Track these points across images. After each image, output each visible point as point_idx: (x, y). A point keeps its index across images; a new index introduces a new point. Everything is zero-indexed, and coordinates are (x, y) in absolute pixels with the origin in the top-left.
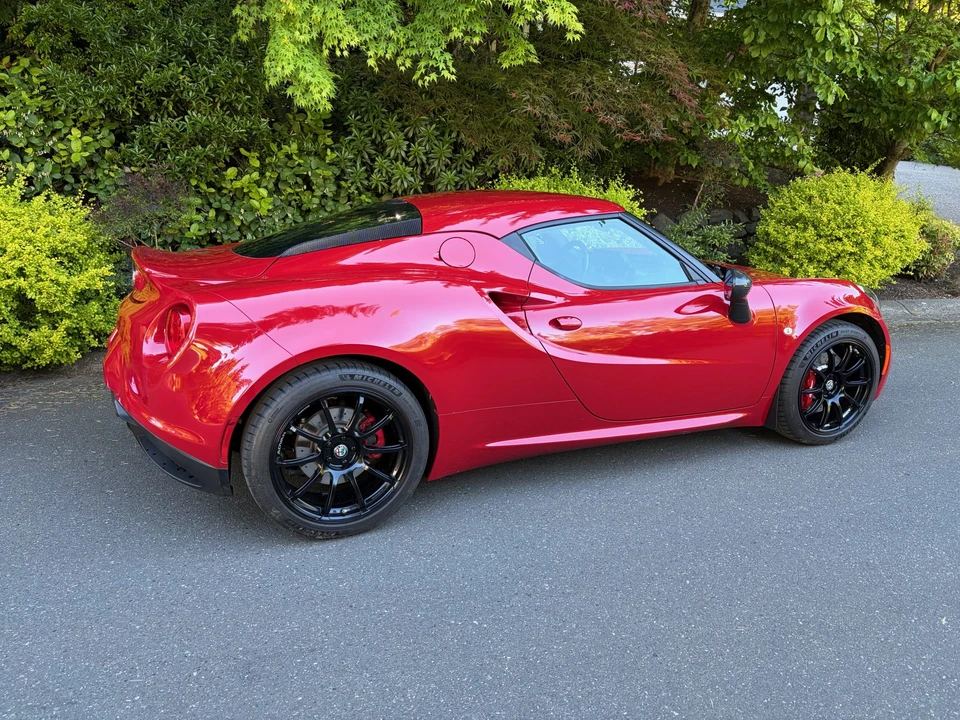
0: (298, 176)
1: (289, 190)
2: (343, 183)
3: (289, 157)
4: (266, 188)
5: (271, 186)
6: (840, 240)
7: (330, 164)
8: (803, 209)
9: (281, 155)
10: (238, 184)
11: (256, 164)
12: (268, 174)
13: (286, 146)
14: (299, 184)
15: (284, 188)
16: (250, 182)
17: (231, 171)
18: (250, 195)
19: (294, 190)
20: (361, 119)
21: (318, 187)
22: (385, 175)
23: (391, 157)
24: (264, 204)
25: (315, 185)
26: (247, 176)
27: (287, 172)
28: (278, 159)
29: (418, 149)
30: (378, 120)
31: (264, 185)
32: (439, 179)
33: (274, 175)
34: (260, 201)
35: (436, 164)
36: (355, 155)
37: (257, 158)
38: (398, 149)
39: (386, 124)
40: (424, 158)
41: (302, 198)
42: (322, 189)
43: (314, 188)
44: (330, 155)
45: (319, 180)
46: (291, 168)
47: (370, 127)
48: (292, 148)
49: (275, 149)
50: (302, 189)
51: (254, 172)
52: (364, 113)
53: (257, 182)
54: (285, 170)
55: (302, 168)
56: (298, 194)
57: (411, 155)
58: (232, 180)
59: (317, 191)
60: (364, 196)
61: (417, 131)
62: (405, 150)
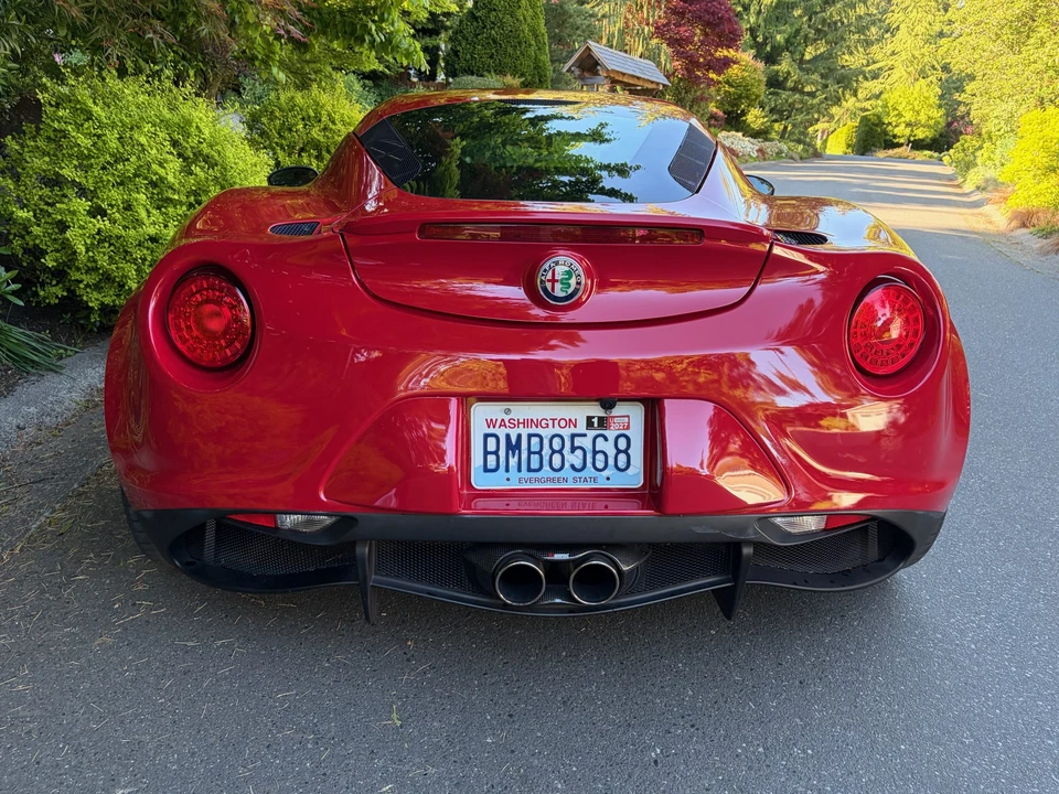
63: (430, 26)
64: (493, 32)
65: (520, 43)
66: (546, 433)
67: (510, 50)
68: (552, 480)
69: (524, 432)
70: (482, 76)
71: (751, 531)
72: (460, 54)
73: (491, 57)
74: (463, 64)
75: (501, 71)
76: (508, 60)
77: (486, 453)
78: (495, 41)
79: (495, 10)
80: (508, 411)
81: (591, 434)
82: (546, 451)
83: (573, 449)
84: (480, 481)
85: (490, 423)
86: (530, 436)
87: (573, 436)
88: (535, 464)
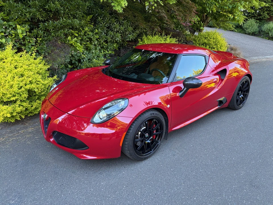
0: (88, 38)
1: (84, 43)
2: (98, 40)
3: (86, 32)
4: (78, 43)
5: (79, 42)
6: (214, 48)
7: (95, 34)
8: (206, 41)
9: (83, 32)
10: (71, 42)
11: (77, 35)
12: (79, 38)
13: (85, 29)
14: (88, 41)
15: (83, 42)
16: (75, 41)
17: (69, 38)
18: (74, 45)
19: (86, 43)
20: (103, 19)
21: (93, 42)
22: (111, 36)
23: (114, 31)
24: (81, 49)
25: (93, 41)
26: (74, 39)
27: (85, 37)
28: (82, 33)
29: (122, 28)
30: (109, 19)
31: (78, 42)
32: (127, 37)
33: (81, 38)
34: (78, 48)
35: (127, 33)
36: (102, 30)
37: (77, 33)
38: (116, 28)
39: (111, 20)
40: (123, 31)
41: (88, 46)
42: (94, 42)
43: (92, 42)
44: (97, 31)
45: (94, 39)
46: (86, 36)
47: (106, 21)
48: (86, 29)
49: (82, 30)
50: (88, 43)
51: (74, 38)
52: (103, 17)
53: (77, 41)
54: (84, 36)
55: (89, 35)
56: (87, 44)
57: (120, 30)
58: (69, 41)
59: (93, 43)
60: (104, 44)
61: (120, 22)
62: (119, 28)
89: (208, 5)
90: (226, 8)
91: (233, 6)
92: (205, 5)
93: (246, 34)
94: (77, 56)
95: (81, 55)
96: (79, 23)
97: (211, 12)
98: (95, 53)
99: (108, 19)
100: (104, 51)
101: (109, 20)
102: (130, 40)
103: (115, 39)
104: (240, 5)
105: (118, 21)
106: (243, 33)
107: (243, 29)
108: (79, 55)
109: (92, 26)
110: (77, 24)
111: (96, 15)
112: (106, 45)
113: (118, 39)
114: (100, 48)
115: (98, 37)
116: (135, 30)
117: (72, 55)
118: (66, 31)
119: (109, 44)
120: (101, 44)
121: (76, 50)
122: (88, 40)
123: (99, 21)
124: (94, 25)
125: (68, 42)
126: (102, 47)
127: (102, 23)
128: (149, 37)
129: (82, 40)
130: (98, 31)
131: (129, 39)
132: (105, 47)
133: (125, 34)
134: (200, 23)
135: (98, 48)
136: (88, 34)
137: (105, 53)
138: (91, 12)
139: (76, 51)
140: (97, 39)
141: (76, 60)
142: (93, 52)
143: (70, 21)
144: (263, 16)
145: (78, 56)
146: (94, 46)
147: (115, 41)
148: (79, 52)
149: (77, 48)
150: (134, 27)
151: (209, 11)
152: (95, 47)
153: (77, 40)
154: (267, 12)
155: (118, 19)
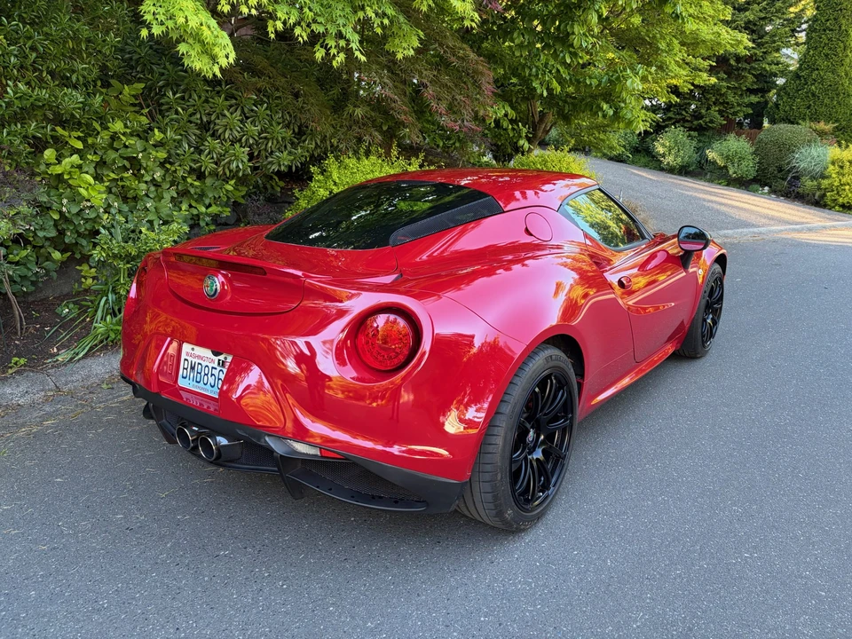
0: (124, 158)
1: (113, 176)
2: (168, 166)
3: (114, 137)
4: (87, 173)
5: (92, 170)
7: (155, 146)
9: (105, 135)
10: (58, 170)
11: (79, 145)
12: (89, 157)
13: (109, 125)
14: (125, 169)
15: (105, 173)
16: (72, 167)
17: (49, 154)
18: (70, 182)
19: (118, 175)
20: (183, 98)
21: (146, 171)
22: (215, 156)
23: (222, 137)
24: (94, 193)
25: (145, 169)
26: (67, 160)
27: (112, 155)
28: (103, 139)
29: (254, 129)
30: (203, 98)
31: (86, 169)
32: (270, 159)
33: (96, 159)
34: (87, 189)
35: (270, 144)
36: (181, 135)
37: (79, 138)
38: (231, 130)
39: (214, 103)
40: (257, 138)
41: (128, 183)
42: (152, 173)
43: (143, 172)
44: (158, 135)
45: (149, 163)
46: (117, 150)
47: (194, 106)
48: (118, 126)
49: (99, 129)
50: (128, 174)
51: (71, 155)
52: (184, 92)
53: (80, 167)
54: (110, 152)
55: (129, 150)
56: (122, 179)
57: (244, 135)
58: (48, 165)
59: (146, 175)
60: (189, 180)
61: (246, 110)
62: (239, 129)
63: (755, 87)
64: (813, 87)
65: (838, 95)
66: (204, 364)
67: (827, 101)
68: (203, 389)
69: (198, 361)
70: (798, 124)
71: (263, 440)
72: (781, 107)
73: (808, 108)
74: (782, 114)
75: (815, 118)
76: (823, 109)
77: (184, 368)
78: (813, 95)
79: (817, 69)
80: (193, 349)
81: (219, 368)
82: (203, 374)
83: (212, 375)
84: (182, 383)
85: (187, 354)
86: (199, 364)
87: (213, 368)
88: (198, 380)
89: (534, 70)
90: (591, 84)
91: (612, 76)
92: (527, 72)
93: (662, 170)
94: (83, 219)
95: (98, 216)
96: (81, 103)
97: (545, 94)
98: (154, 210)
99: (200, 97)
100: (194, 204)
101: (206, 101)
102: (283, 168)
103: (229, 163)
104: (631, 75)
105: (238, 105)
106: (655, 168)
107: (653, 157)
108: (93, 216)
109: (144, 120)
110: (72, 106)
111: (161, 83)
112: (196, 183)
113: (238, 166)
114: (175, 195)
115: (162, 155)
116: (303, 138)
117: (61, 213)
118: (32, 128)
119: (209, 181)
120: (179, 183)
121: (75, 198)
122: (127, 164)
123: (168, 103)
124: (151, 116)
125: (43, 167)
126: (184, 194)
127: (179, 109)
128: (347, 161)
129: (102, 163)
130: (162, 136)
131: (280, 166)
132: (192, 191)
133: (266, 150)
134: (516, 127)
135: (167, 196)
136: (126, 147)
137: (195, 212)
138: (144, 75)
139: (79, 202)
140: (162, 165)
141: (77, 232)
142: (148, 205)
143: (44, 94)
144: (708, 120)
145: (87, 220)
146: (153, 189)
147: (231, 171)
148: (89, 204)
149: (82, 191)
150: (296, 130)
151: (539, 91)
152: (157, 190)
153: (81, 162)
154: (717, 109)
155: (236, 99)
